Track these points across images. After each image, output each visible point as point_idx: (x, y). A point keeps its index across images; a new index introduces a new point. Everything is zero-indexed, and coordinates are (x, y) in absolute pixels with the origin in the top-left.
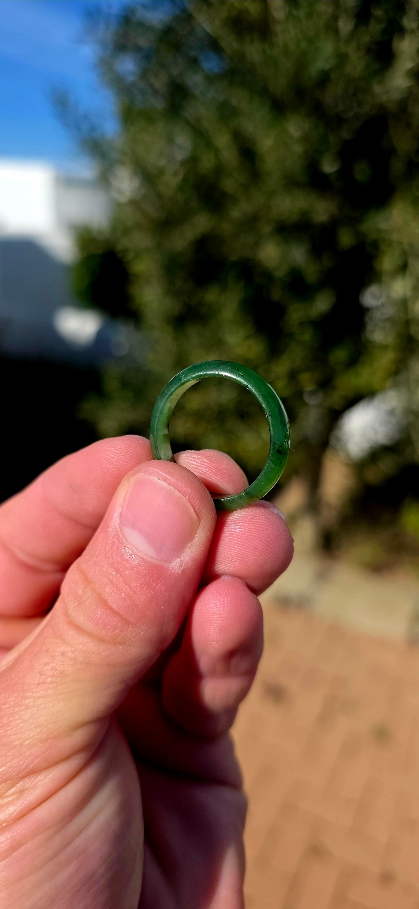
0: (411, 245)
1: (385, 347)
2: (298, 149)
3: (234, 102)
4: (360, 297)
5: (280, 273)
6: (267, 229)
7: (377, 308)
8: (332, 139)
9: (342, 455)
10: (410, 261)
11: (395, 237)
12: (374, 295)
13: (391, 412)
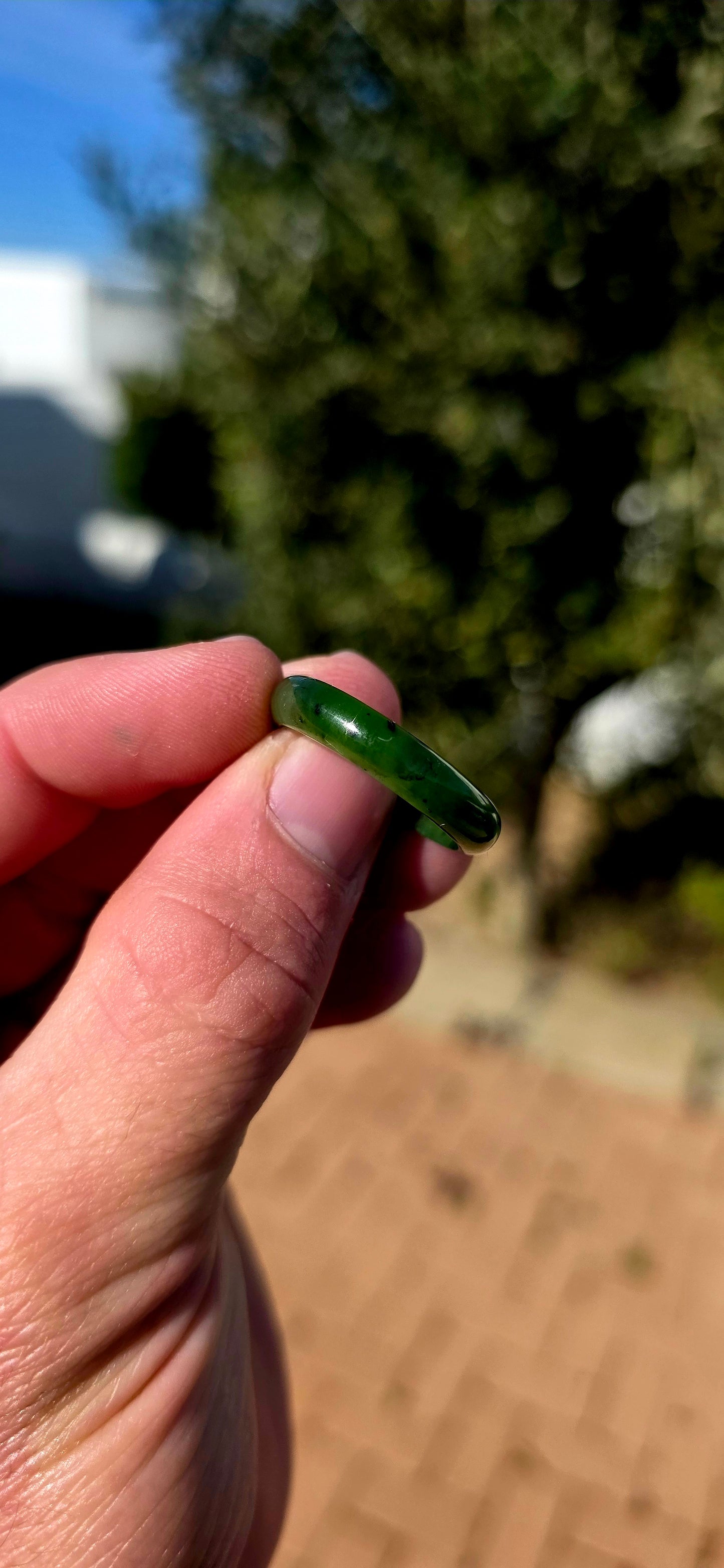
0: (703, 419)
1: (653, 594)
2: (509, 245)
3: (401, 163)
4: (613, 507)
5: (477, 459)
6: (453, 382)
7: (644, 528)
8: (569, 230)
9: (577, 782)
10: (700, 445)
11: (674, 403)
12: (638, 506)
13: (665, 709)
